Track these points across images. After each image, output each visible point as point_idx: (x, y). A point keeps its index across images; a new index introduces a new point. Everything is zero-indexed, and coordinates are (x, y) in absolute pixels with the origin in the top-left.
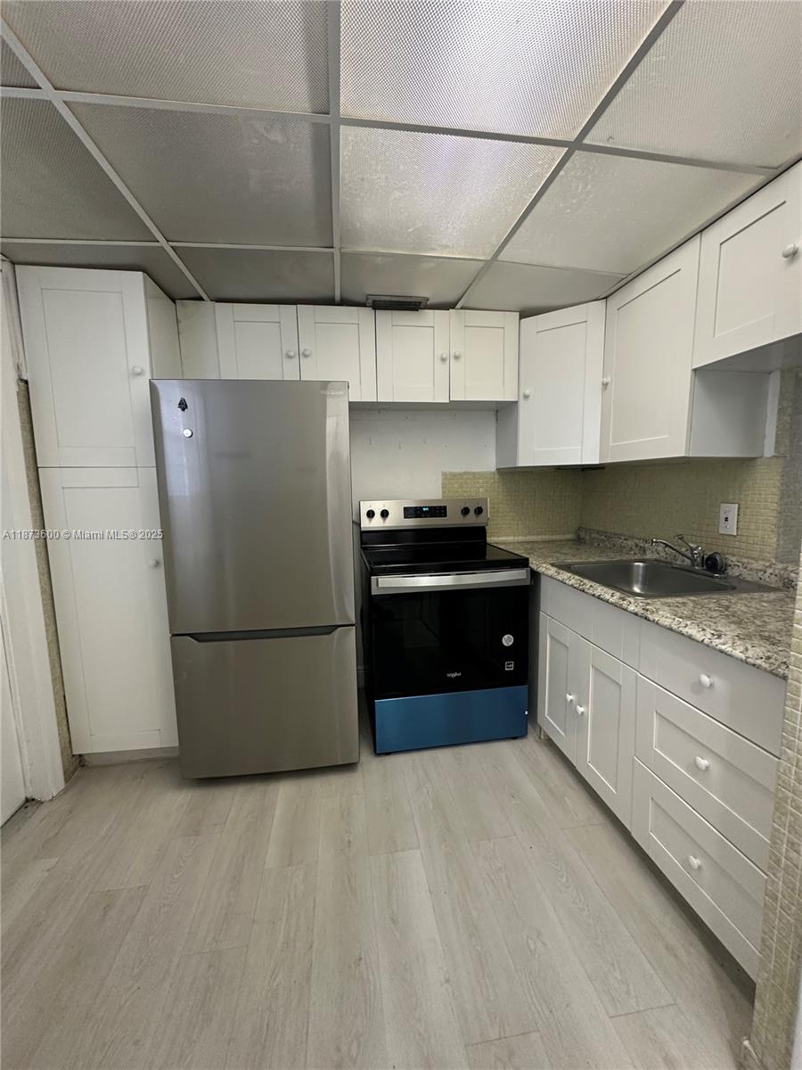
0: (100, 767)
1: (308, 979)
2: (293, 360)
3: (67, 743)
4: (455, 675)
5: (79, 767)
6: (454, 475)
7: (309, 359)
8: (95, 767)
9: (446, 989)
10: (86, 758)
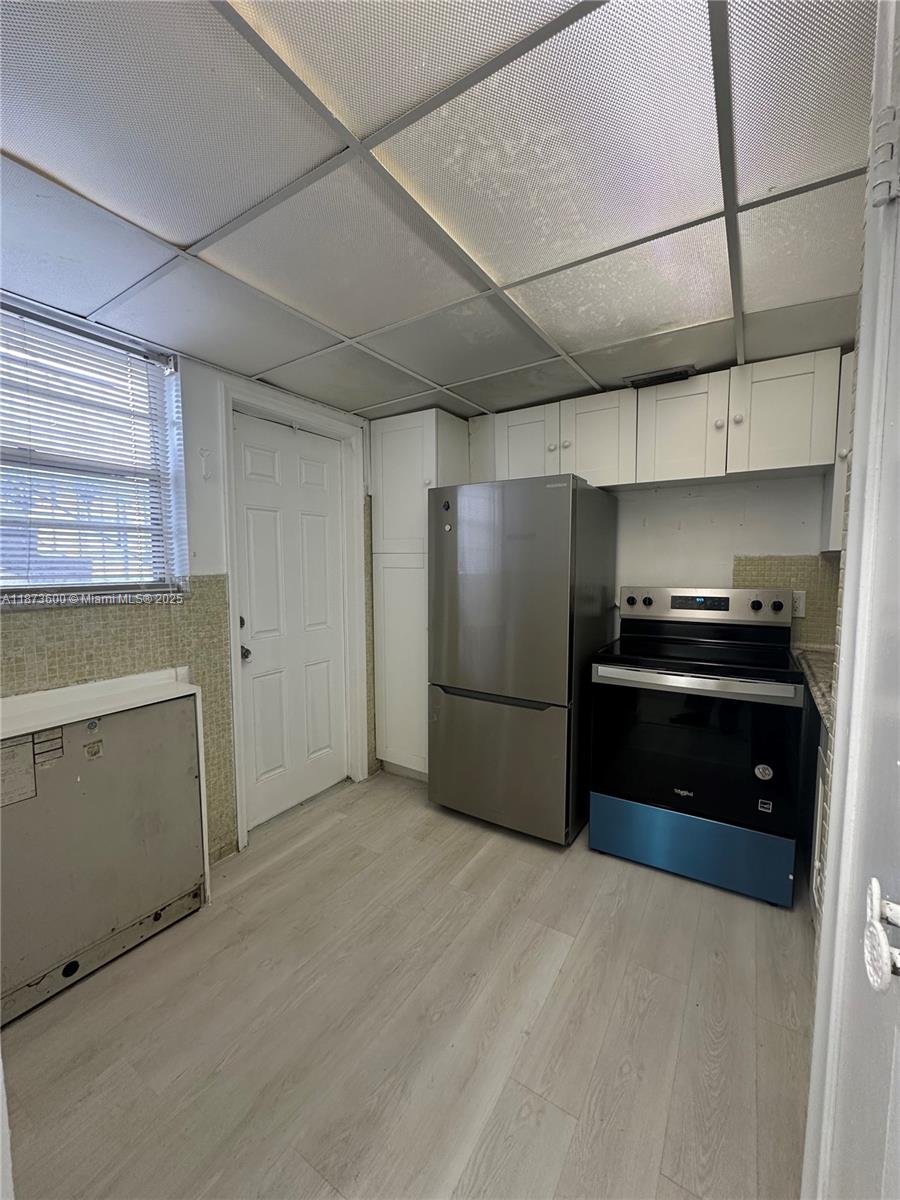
0: (393, 774)
1: (434, 962)
2: (554, 453)
3: (373, 750)
4: (684, 793)
5: (379, 768)
6: (751, 560)
7: (567, 450)
8: (389, 773)
9: (523, 1037)
10: (385, 764)
